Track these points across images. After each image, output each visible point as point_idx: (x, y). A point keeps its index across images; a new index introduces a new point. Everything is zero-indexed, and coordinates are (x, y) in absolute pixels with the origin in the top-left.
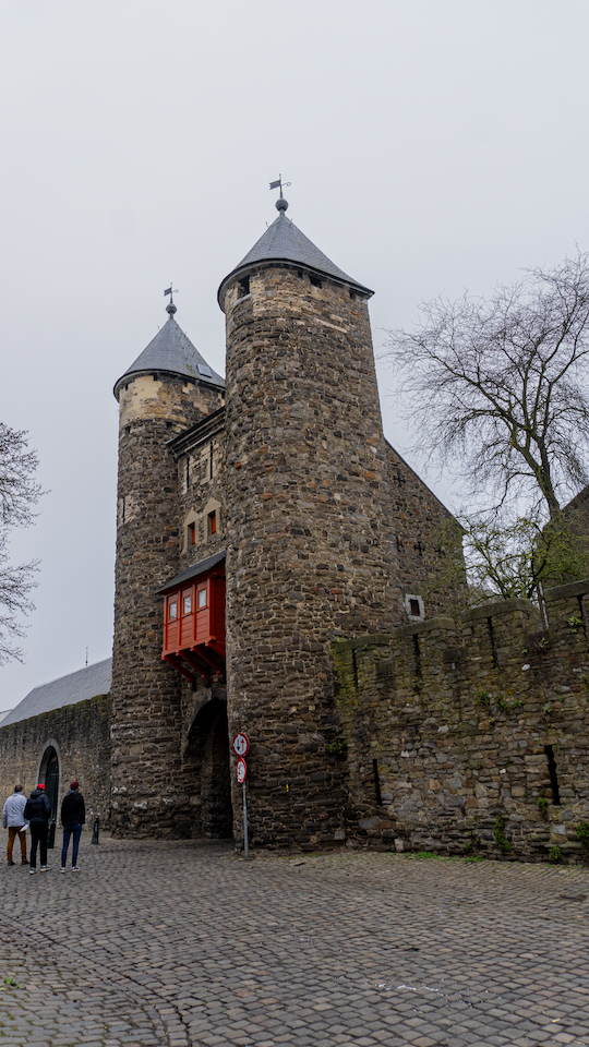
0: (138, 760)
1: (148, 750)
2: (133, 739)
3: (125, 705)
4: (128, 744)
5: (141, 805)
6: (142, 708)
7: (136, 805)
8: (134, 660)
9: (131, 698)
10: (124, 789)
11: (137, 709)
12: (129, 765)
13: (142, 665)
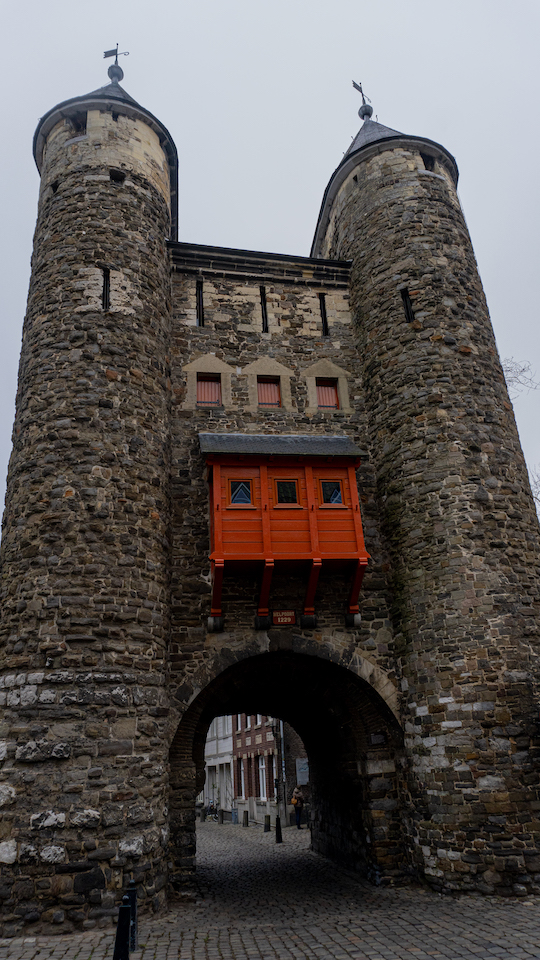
0: (128, 751)
1: (146, 732)
2: (122, 706)
3: (103, 635)
4: (108, 715)
5: (133, 847)
6: (139, 646)
7: (124, 847)
8: (126, 552)
9: (119, 621)
10: (94, 813)
11: (132, 647)
12: (109, 761)
13: (141, 565)
